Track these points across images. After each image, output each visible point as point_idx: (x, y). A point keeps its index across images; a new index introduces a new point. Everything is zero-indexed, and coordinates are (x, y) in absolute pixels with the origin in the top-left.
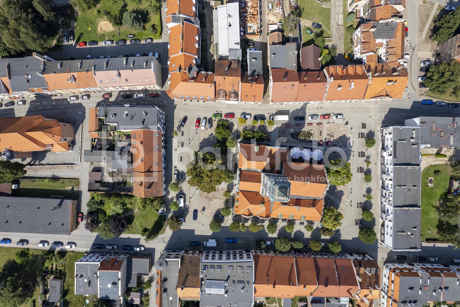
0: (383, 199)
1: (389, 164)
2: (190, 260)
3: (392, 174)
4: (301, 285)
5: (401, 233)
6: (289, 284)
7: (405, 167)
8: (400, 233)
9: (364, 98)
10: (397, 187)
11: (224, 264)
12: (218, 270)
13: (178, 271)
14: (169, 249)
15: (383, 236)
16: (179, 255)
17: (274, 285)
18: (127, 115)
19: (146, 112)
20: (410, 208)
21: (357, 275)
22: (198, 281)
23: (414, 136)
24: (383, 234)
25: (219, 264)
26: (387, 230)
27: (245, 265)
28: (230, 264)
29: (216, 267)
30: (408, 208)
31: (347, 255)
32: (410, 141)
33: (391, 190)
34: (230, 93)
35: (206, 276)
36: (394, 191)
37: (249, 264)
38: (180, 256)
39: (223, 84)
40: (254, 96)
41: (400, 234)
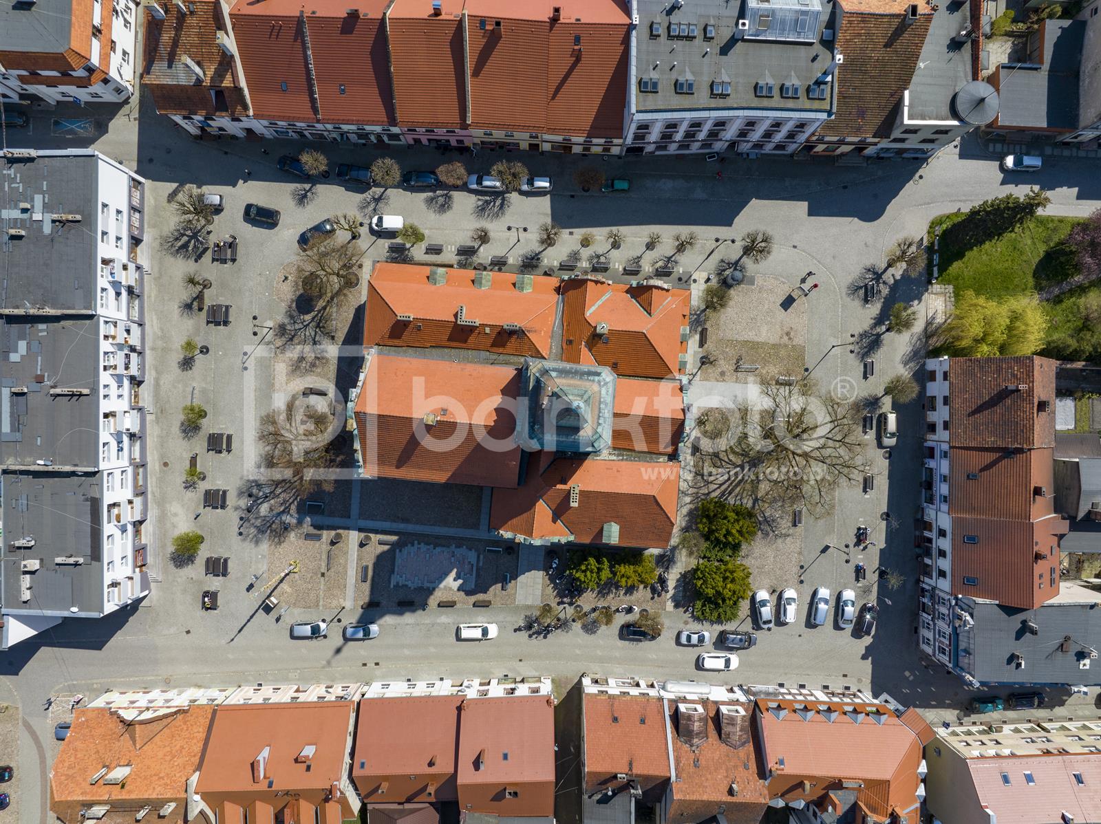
0: (134, 340)
1: (117, 473)
2: (863, 118)
3: (105, 436)
4: (452, 18)
5: (64, 217)
6: (498, 24)
7: (57, 468)
8: (70, 217)
9: (214, 712)
10: (85, 391)
11: (744, 105)
12: (771, 82)
13: (914, 80)
14: (916, 159)
15: (136, 202)
16: (895, 140)
17: (555, 20)
18: (1081, 655)
19: (1014, 665)
20: (32, 311)
21: (232, 56)
22: (847, 41)
23: (26, 581)
24: (133, 209)
25: (765, 103)
26: (119, 229)
27: (666, 96)
28: (720, 102)
29: (776, 92)
30: (41, 312)
31: (268, 134)
32: (42, 560)
33: (105, 378)
34: (704, 734)
35: (814, 60)
36: (97, 375)
37: (651, 101)
38: (896, 134)
39: (735, 767)
40: (615, 719)
41: (70, 213)
